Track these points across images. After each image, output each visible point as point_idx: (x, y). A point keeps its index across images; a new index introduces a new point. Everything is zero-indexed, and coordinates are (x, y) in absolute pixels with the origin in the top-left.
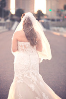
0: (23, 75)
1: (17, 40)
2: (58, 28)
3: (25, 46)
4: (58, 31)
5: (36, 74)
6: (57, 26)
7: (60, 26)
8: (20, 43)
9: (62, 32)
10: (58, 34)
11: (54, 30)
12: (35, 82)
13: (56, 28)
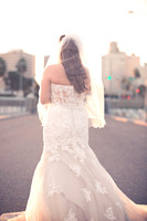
0: (60, 147)
1: (51, 82)
2: (124, 110)
3: (64, 92)
4: (124, 115)
5: (83, 146)
6: (121, 107)
7: (127, 108)
8: (55, 88)
9: (132, 117)
10: (124, 120)
11: (117, 115)
12: (82, 161)
13: (119, 111)
